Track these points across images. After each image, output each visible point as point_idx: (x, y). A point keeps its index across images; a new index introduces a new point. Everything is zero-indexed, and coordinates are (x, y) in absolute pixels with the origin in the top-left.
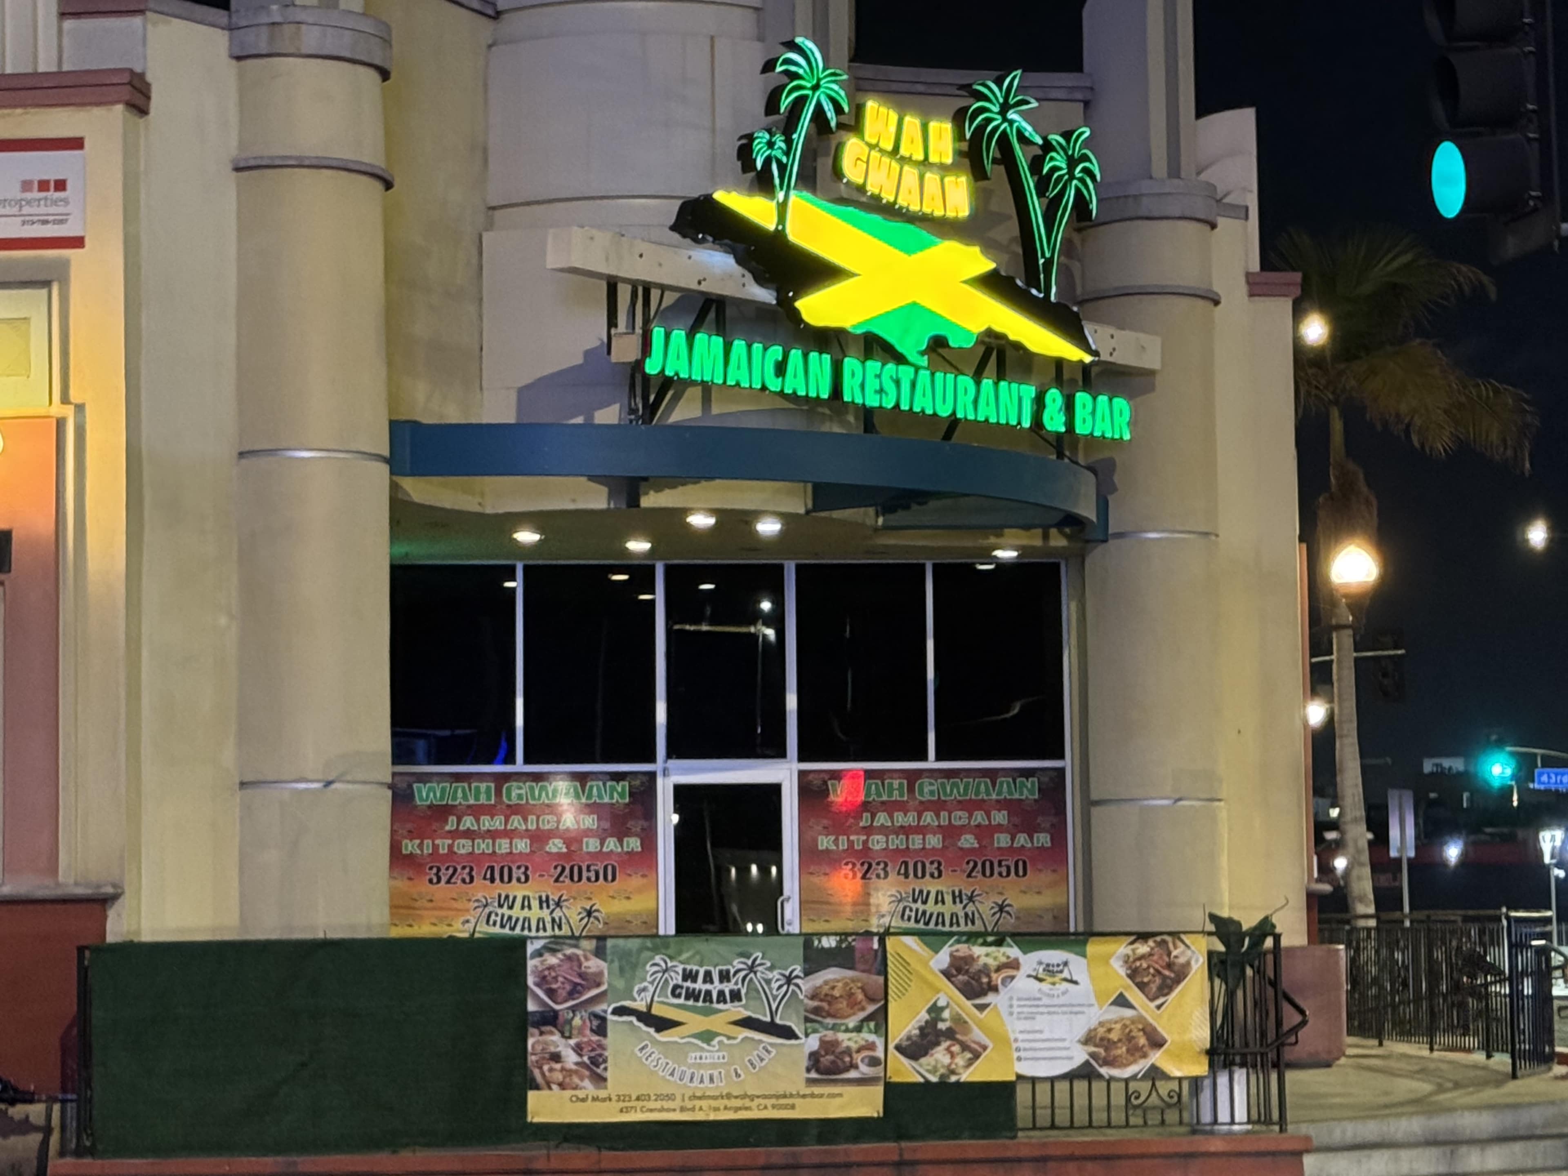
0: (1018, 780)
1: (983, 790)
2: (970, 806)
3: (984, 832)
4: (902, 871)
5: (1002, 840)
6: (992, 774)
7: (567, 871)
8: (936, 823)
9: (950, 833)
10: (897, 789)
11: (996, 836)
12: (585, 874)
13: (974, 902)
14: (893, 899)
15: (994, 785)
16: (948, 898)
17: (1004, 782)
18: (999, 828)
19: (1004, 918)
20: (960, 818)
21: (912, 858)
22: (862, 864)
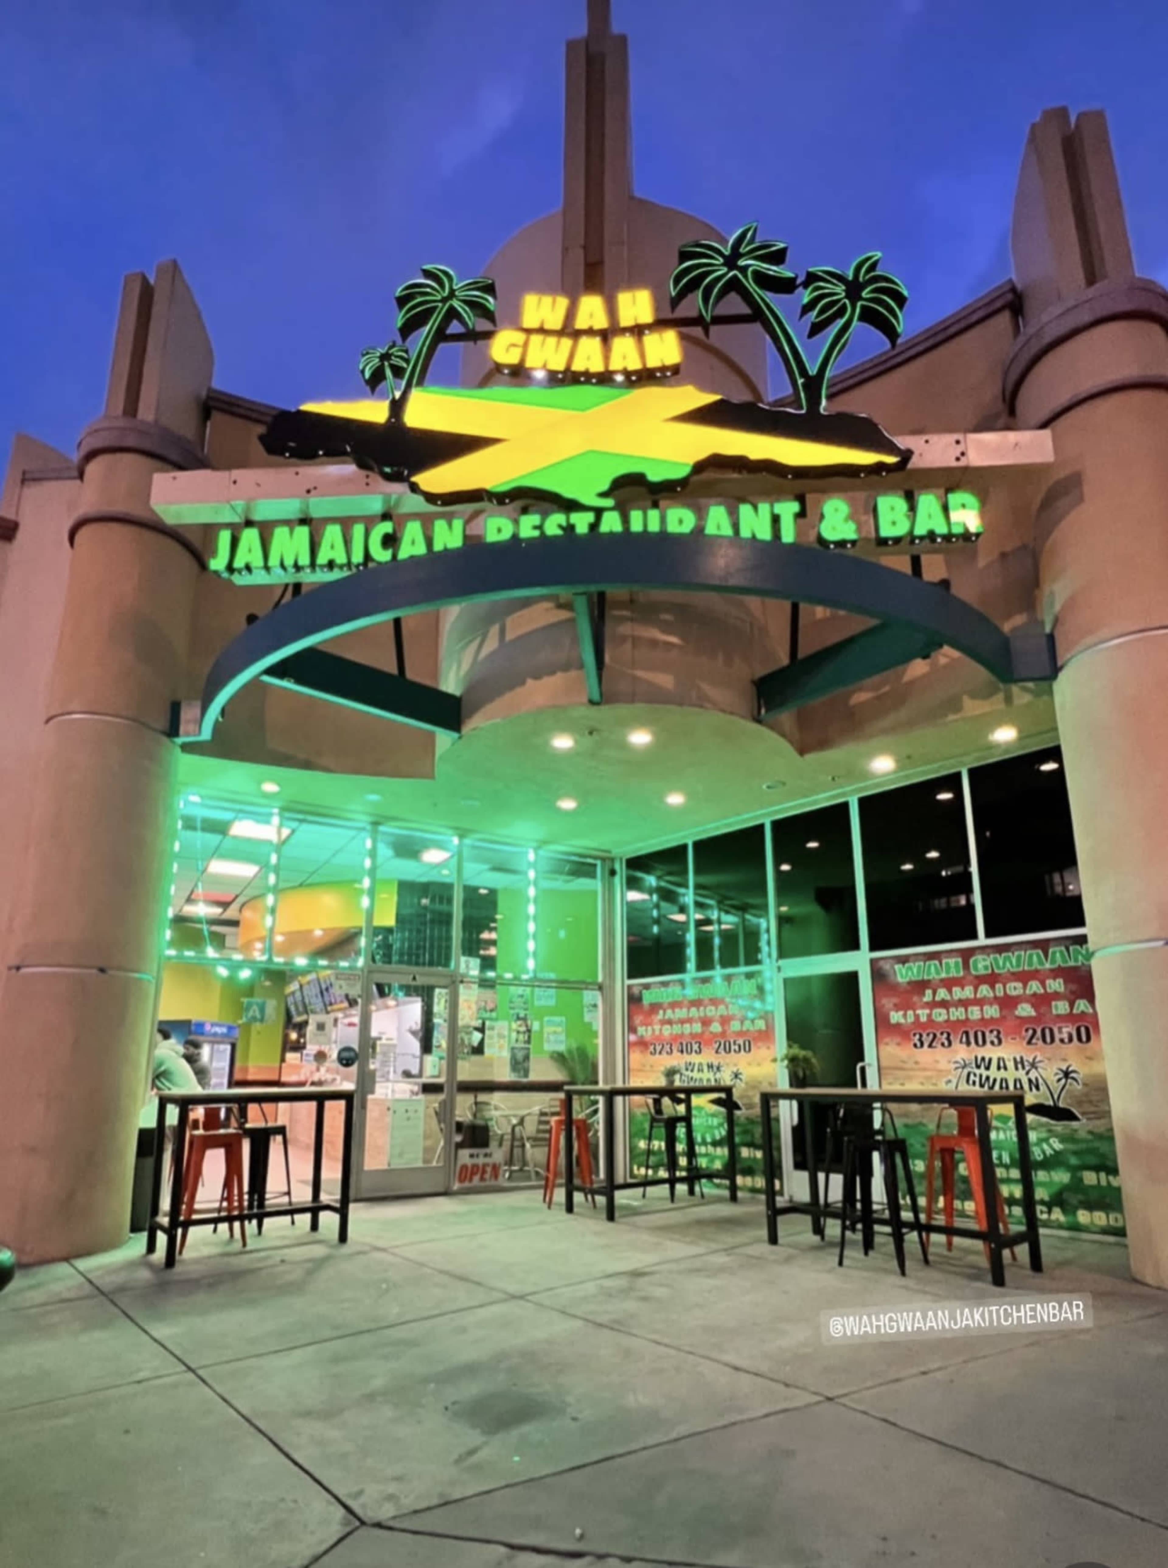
0: (1071, 948)
1: (1034, 960)
2: (1024, 977)
3: (1042, 1001)
4: (964, 1039)
5: (1061, 1007)
6: (1043, 945)
7: (722, 1046)
8: (991, 995)
9: (1008, 1003)
10: (952, 967)
11: (1053, 1003)
12: (733, 1047)
13: (1036, 1068)
14: (957, 1065)
15: (1046, 956)
16: (1010, 1065)
17: (1057, 952)
18: (1056, 996)
19: (1071, 1084)
20: (1015, 988)
21: (972, 1028)
22: (928, 1035)
